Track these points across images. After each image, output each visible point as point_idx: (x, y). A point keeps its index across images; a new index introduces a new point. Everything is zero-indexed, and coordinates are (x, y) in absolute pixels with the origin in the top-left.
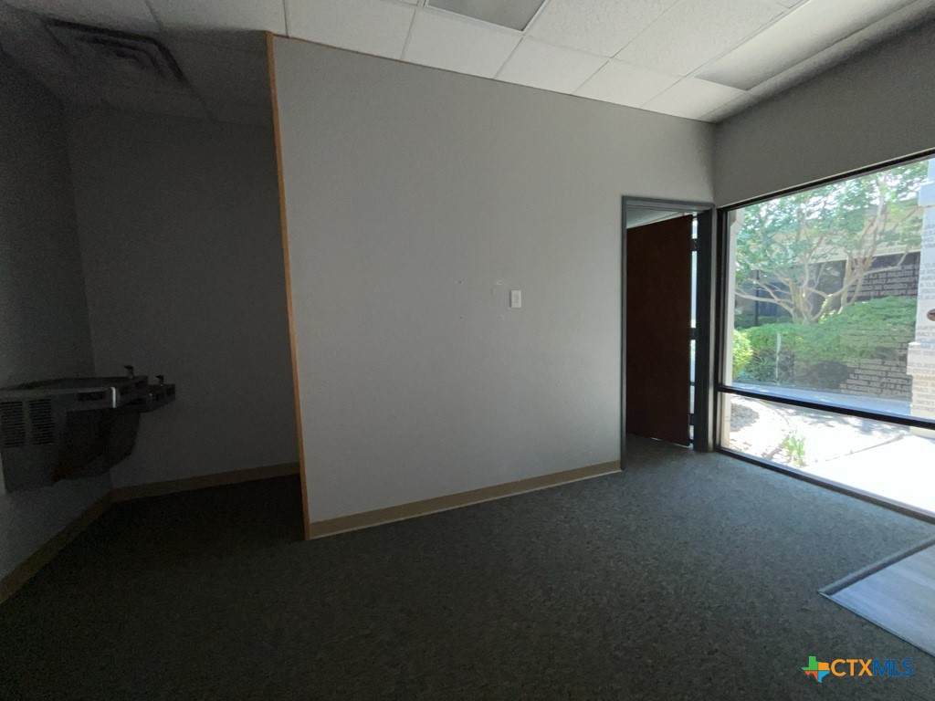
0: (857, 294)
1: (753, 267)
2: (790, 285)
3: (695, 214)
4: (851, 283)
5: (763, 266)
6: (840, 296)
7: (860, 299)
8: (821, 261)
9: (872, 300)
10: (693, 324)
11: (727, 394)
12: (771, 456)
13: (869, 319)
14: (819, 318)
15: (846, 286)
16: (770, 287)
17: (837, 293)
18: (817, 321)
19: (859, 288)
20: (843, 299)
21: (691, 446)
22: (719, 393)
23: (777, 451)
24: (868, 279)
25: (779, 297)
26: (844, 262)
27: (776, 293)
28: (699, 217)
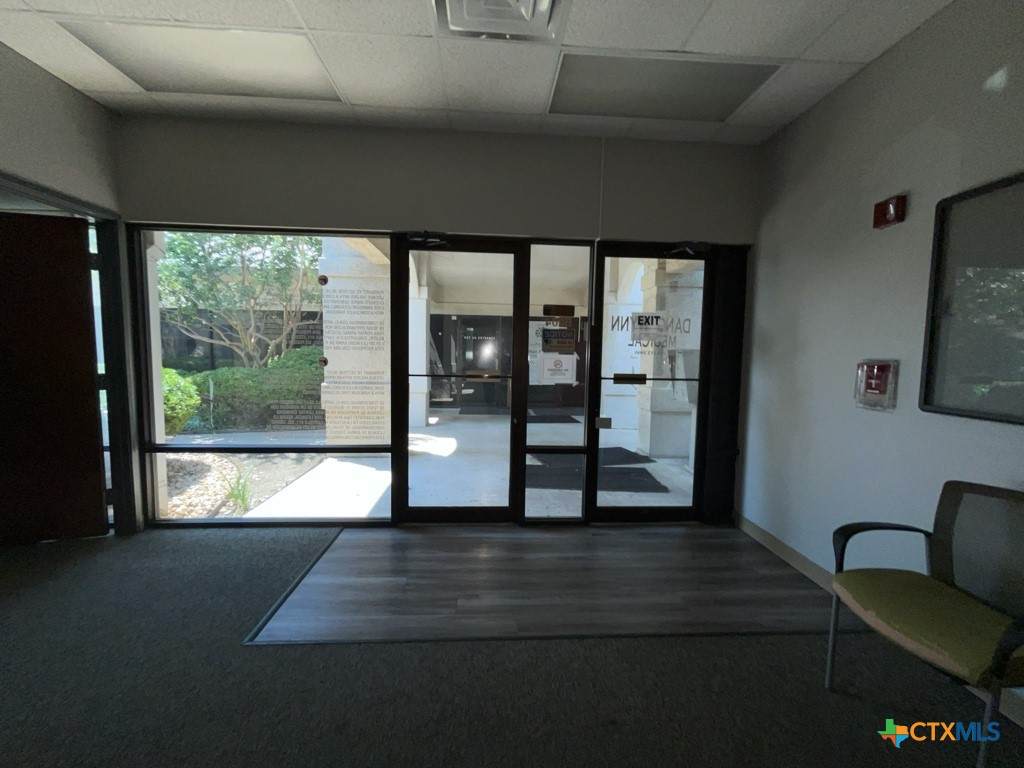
0: (292, 342)
1: (201, 305)
2: (238, 328)
3: (91, 220)
4: (289, 329)
5: (211, 305)
6: (281, 342)
7: (296, 346)
8: (264, 308)
9: (302, 348)
10: (101, 369)
11: (159, 455)
12: (217, 512)
13: (301, 364)
14: (267, 362)
15: (285, 333)
16: (220, 329)
17: (278, 340)
18: (265, 365)
19: (293, 337)
20: (284, 346)
21: (112, 532)
22: (147, 455)
23: (223, 504)
24: (299, 328)
25: (231, 340)
26: (283, 312)
27: (227, 336)
28: (99, 227)
